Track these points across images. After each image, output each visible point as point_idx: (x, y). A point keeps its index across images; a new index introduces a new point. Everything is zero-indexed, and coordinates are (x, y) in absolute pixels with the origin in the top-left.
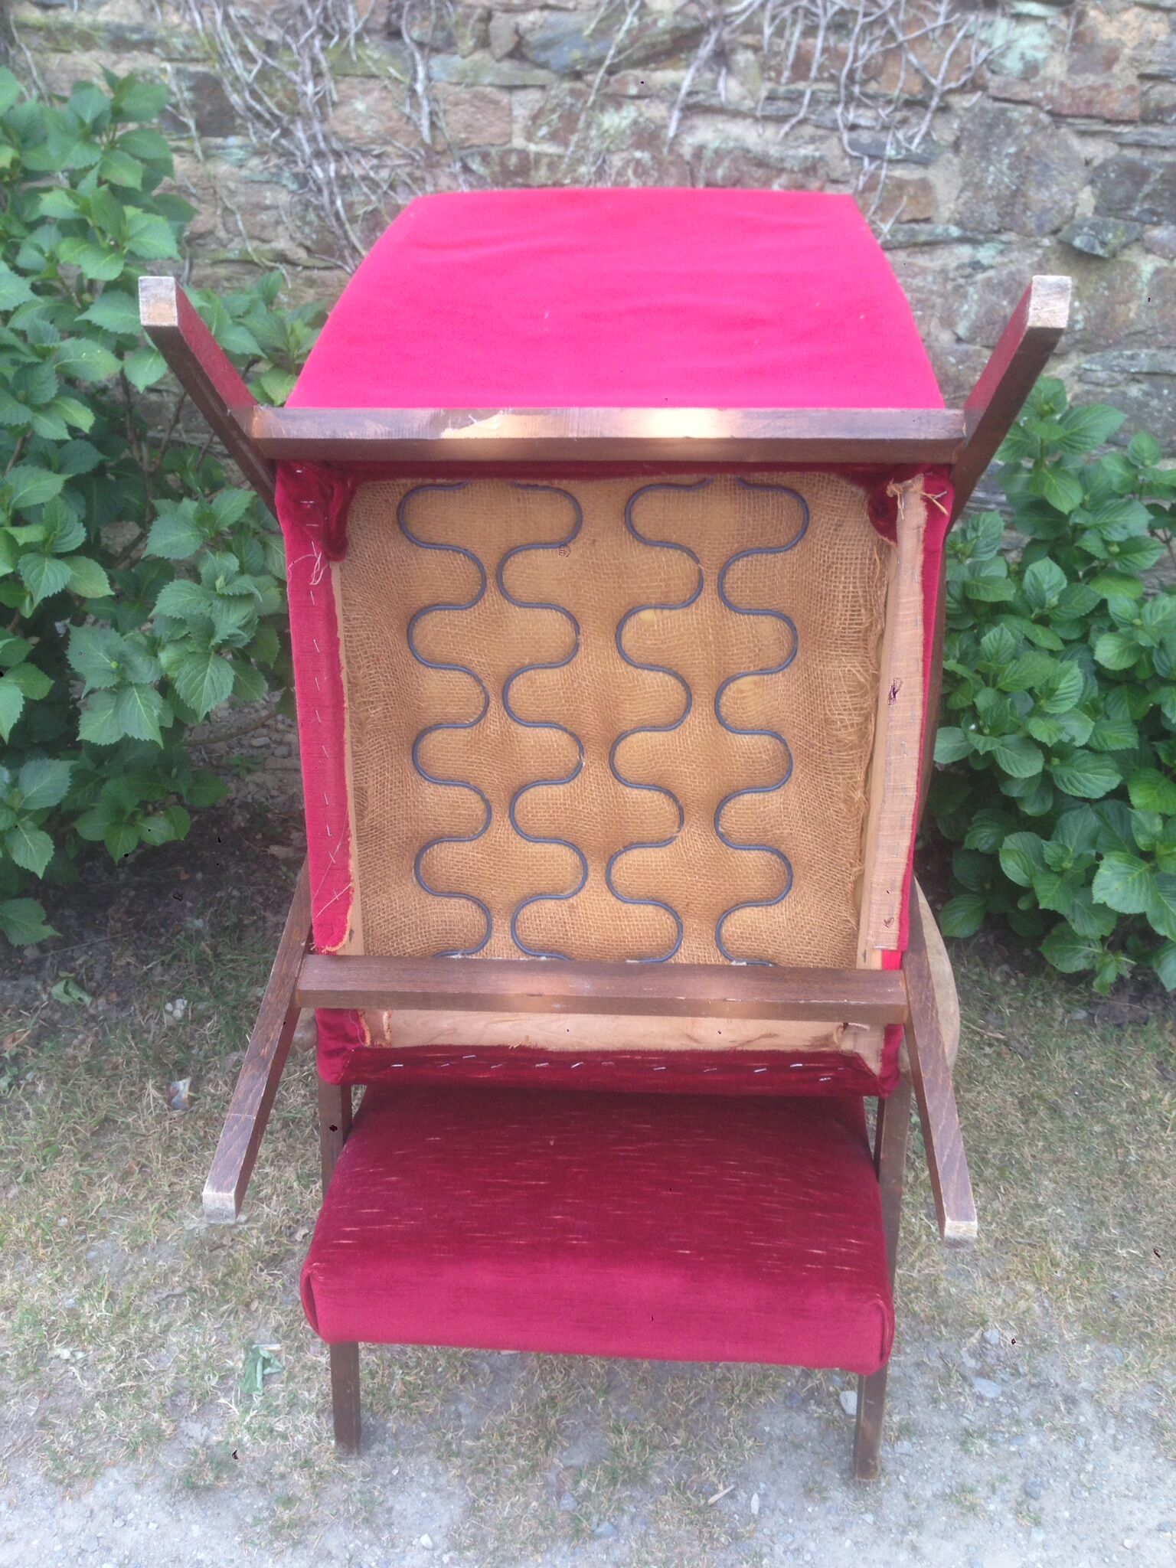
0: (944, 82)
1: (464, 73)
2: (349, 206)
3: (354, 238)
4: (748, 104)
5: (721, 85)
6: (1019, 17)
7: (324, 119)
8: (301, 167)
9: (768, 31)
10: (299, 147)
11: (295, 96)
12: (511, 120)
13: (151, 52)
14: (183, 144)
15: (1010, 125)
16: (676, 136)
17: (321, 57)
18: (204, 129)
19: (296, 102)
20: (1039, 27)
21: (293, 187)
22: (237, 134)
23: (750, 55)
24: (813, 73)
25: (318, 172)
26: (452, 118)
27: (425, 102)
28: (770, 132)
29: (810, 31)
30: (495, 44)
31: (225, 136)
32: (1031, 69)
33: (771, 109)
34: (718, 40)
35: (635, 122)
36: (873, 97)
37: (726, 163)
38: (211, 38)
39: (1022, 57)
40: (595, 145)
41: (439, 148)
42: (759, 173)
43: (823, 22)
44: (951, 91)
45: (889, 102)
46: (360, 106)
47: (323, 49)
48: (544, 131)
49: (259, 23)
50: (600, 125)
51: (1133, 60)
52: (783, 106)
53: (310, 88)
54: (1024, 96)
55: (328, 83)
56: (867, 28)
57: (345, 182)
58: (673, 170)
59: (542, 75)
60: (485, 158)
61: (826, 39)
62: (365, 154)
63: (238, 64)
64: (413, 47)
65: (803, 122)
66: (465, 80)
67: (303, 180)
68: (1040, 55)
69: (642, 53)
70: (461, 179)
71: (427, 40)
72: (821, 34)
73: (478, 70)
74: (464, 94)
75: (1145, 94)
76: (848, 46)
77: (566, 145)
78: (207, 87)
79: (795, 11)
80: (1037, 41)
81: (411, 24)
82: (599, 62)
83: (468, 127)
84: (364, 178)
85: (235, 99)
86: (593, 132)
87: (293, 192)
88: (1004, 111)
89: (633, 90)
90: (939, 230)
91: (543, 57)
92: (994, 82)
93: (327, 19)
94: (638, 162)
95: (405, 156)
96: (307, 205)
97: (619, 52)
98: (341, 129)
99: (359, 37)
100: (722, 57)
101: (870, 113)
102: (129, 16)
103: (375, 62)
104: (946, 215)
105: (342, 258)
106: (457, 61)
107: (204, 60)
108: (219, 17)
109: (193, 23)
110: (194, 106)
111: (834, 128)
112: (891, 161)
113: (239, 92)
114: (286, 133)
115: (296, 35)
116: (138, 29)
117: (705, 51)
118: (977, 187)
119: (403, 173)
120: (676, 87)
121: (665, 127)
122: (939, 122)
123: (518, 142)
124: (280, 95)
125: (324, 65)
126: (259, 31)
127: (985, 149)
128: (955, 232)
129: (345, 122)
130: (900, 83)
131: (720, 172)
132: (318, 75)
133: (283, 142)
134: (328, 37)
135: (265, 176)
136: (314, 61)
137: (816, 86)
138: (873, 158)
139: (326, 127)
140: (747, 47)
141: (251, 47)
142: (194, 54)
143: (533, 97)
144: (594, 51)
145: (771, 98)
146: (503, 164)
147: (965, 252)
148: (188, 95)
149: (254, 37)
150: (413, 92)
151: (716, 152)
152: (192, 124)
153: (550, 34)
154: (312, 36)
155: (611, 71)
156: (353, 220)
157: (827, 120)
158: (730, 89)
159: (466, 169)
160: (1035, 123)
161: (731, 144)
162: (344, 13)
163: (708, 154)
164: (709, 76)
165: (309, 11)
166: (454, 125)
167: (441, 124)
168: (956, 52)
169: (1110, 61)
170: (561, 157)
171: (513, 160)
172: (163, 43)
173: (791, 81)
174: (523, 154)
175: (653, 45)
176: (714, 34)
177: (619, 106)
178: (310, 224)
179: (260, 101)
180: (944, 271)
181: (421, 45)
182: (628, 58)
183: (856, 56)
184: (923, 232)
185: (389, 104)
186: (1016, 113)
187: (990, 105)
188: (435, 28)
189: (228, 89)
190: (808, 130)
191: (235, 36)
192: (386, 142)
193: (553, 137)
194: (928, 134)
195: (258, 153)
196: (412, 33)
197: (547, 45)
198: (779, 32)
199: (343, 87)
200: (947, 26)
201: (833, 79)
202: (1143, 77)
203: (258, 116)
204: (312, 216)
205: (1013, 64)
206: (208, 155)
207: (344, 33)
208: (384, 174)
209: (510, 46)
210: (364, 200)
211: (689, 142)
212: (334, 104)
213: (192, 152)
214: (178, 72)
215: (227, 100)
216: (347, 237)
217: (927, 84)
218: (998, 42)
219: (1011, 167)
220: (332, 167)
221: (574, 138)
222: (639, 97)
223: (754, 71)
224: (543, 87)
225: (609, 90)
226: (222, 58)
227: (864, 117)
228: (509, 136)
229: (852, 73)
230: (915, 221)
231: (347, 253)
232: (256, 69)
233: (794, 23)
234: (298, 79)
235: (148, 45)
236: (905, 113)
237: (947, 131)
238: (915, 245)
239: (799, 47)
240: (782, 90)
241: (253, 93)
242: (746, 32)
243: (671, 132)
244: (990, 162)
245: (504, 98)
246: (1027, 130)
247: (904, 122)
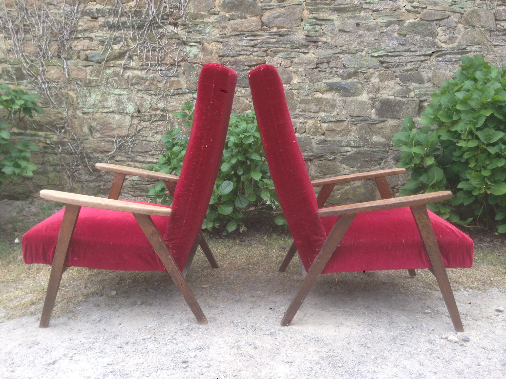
0: (177, 59)
1: (75, 64)
2: (51, 93)
3: (52, 100)
4: (137, 66)
5: (131, 63)
6: (191, 46)
7: (44, 75)
8: (39, 86)
9: (139, 52)
10: (39, 81)
11: (38, 70)
12: (86, 73)
13: (6, 63)
14: (13, 82)
15: (193, 67)
16: (123, 74)
17: (43, 62)
18: (18, 79)
19: (38, 72)
20: (196, 47)
21: (38, 90)
22: (25, 80)
23: (136, 57)
24: (150, 60)
25: (43, 86)
26: (73, 73)
27: (66, 70)
28: (144, 72)
29: (148, 51)
30: (81, 57)
31: (23, 80)
32: (195, 56)
33: (142, 67)
34: (129, 54)
35: (113, 72)
36: (164, 64)
37: (135, 79)
38: (19, 60)
39: (193, 54)
40: (105, 77)
41: (71, 79)
42: (143, 81)
43: (150, 49)
44: (179, 61)
45: (167, 65)
46: (52, 72)
47: (44, 60)
48: (94, 74)
49: (30, 56)
50: (106, 73)
51: (216, 53)
52: (145, 67)
53: (41, 68)
54: (195, 62)
55: (45, 67)
56: (159, 50)
57: (50, 88)
58: (123, 81)
59: (92, 63)
60: (81, 81)
61: (152, 53)
62: (54, 82)
63: (25, 64)
64: (63, 59)
65: (150, 70)
66: (76, 65)
67: (40, 88)
68: (197, 53)
69: (113, 57)
70: (76, 86)
71: (66, 57)
72: (150, 52)
73: (78, 63)
74: (76, 68)
75: (221, 60)
76: (156, 54)
77: (99, 77)
78: (18, 70)
79: (144, 47)
80: (196, 50)
81: (63, 54)
82: (104, 59)
83: (77, 75)
84: (54, 87)
85: (24, 72)
86: (105, 74)
87: (38, 91)
88: (192, 65)
89: (112, 65)
90: (184, 90)
91: (91, 59)
92: (189, 59)
93: (44, 54)
94: (115, 80)
95: (63, 82)
96: (41, 93)
97: (108, 57)
98: (48, 77)
99: (51, 58)
100: (130, 58)
101: (164, 67)
102: (1, 56)
103: (55, 62)
104: (185, 87)
105: (50, 105)
106: (73, 61)
107: (18, 64)
108: (21, 55)
109: (15, 57)
110: (15, 74)
111: (157, 71)
112: (170, 77)
113: (25, 70)
114: (36, 78)
115: (38, 58)
116: (4, 59)
117: (127, 57)
118: (190, 81)
119: (63, 85)
120: (121, 64)
121: (120, 72)
122: (179, 68)
123: (88, 77)
124: (35, 70)
125: (44, 63)
126: (30, 58)
127: (190, 73)
128: (187, 91)
129: (49, 75)
130: (168, 60)
131: (134, 81)
132: (43, 66)
133: (36, 80)
134: (44, 58)
135: (32, 88)
136: (42, 63)
137: (151, 62)
138: (166, 76)
139: (45, 77)
140: (136, 55)
141: (28, 61)
142: (15, 63)
143: (91, 68)
144: (102, 57)
145: (142, 65)
146: (85, 82)
147: (191, 95)
148: (14, 72)
149: (29, 59)
150: (64, 68)
151: (132, 76)
152: (15, 77)
153: (93, 55)
154: (41, 58)
155: (107, 61)
156: (52, 96)
157: (155, 69)
158: (133, 64)
159: (77, 84)
160: (199, 67)
161: (135, 75)
162: (48, 53)
163: (130, 77)
164: (128, 62)
165: (40, 53)
166: (74, 74)
167: (71, 74)
168: (179, 53)
169: (211, 53)
170: (98, 80)
171: (87, 81)
172: (9, 61)
173: (146, 62)
174: (90, 80)
175: (115, 56)
176: (128, 53)
177: (109, 69)
178: (42, 98)
179: (30, 72)
180: (186, 99)
181: (65, 58)
182: (110, 58)
183: (158, 56)
184: (180, 91)
185: (58, 71)
186: (194, 65)
187: (188, 64)
188: (68, 54)
189: (23, 70)
190: (151, 71)
191: (24, 59)
192: (59, 79)
193: (96, 76)
194: (177, 71)
195: (30, 83)
196: (63, 56)
197: (93, 57)
198: (142, 52)
199: (48, 68)
200: (176, 48)
201: (155, 60)
202: (220, 56)
203: (30, 75)
204: (42, 96)
205: (191, 55)
206: (19, 84)
207: (48, 57)
208: (59, 86)
209: (84, 58)
210: (54, 91)
211: (126, 75)
212: (47, 72)
213: (15, 84)
214: (12, 67)
215: (22, 72)
216: (50, 100)
217: (174, 60)
218: (188, 51)
219: (196, 76)
220: (47, 85)
221: (100, 76)
222: (113, 67)
223: (138, 60)
224: (93, 66)
225: (107, 65)
226: (21, 63)
227: (163, 68)
228: (86, 76)
229: (158, 59)
230: (179, 89)
231: (50, 103)
232: (29, 65)
233: (144, 50)
234: (38, 67)
235: (6, 62)
236: (171, 67)
237: (181, 70)
238: (179, 94)
239: (146, 55)
240: (144, 63)
241: (28, 70)
242: (134, 52)
243: (121, 73)
244: (191, 75)
245: (84, 68)
246: (197, 68)
247: (171, 69)
